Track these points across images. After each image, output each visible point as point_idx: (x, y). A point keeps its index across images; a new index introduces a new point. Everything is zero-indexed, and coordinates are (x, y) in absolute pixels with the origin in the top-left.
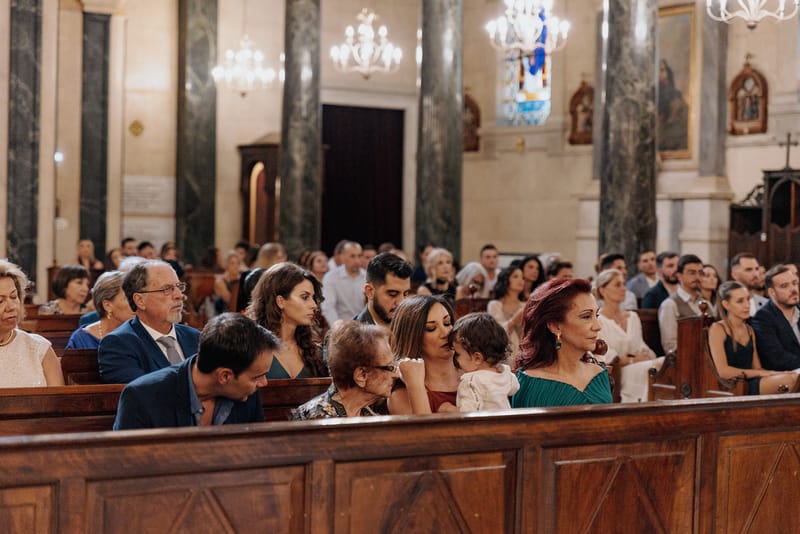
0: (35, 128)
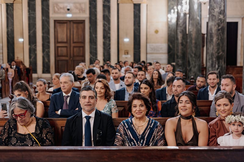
0: (109, 33)
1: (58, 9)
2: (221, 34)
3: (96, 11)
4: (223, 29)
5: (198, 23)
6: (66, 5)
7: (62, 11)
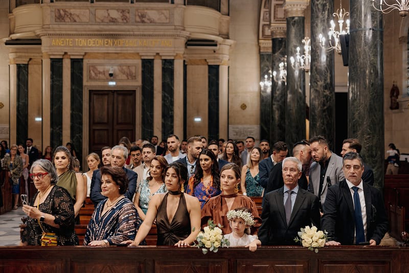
1: (95, 74)
2: (327, 116)
3: (153, 77)
4: (329, 109)
5: (301, 98)
6: (107, 68)
7: (101, 76)
